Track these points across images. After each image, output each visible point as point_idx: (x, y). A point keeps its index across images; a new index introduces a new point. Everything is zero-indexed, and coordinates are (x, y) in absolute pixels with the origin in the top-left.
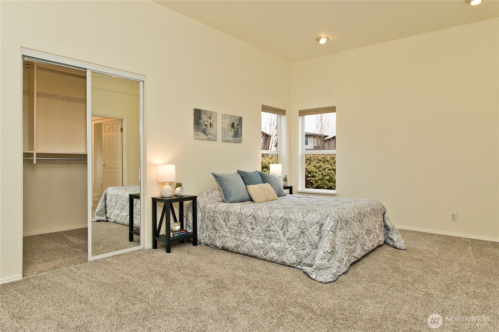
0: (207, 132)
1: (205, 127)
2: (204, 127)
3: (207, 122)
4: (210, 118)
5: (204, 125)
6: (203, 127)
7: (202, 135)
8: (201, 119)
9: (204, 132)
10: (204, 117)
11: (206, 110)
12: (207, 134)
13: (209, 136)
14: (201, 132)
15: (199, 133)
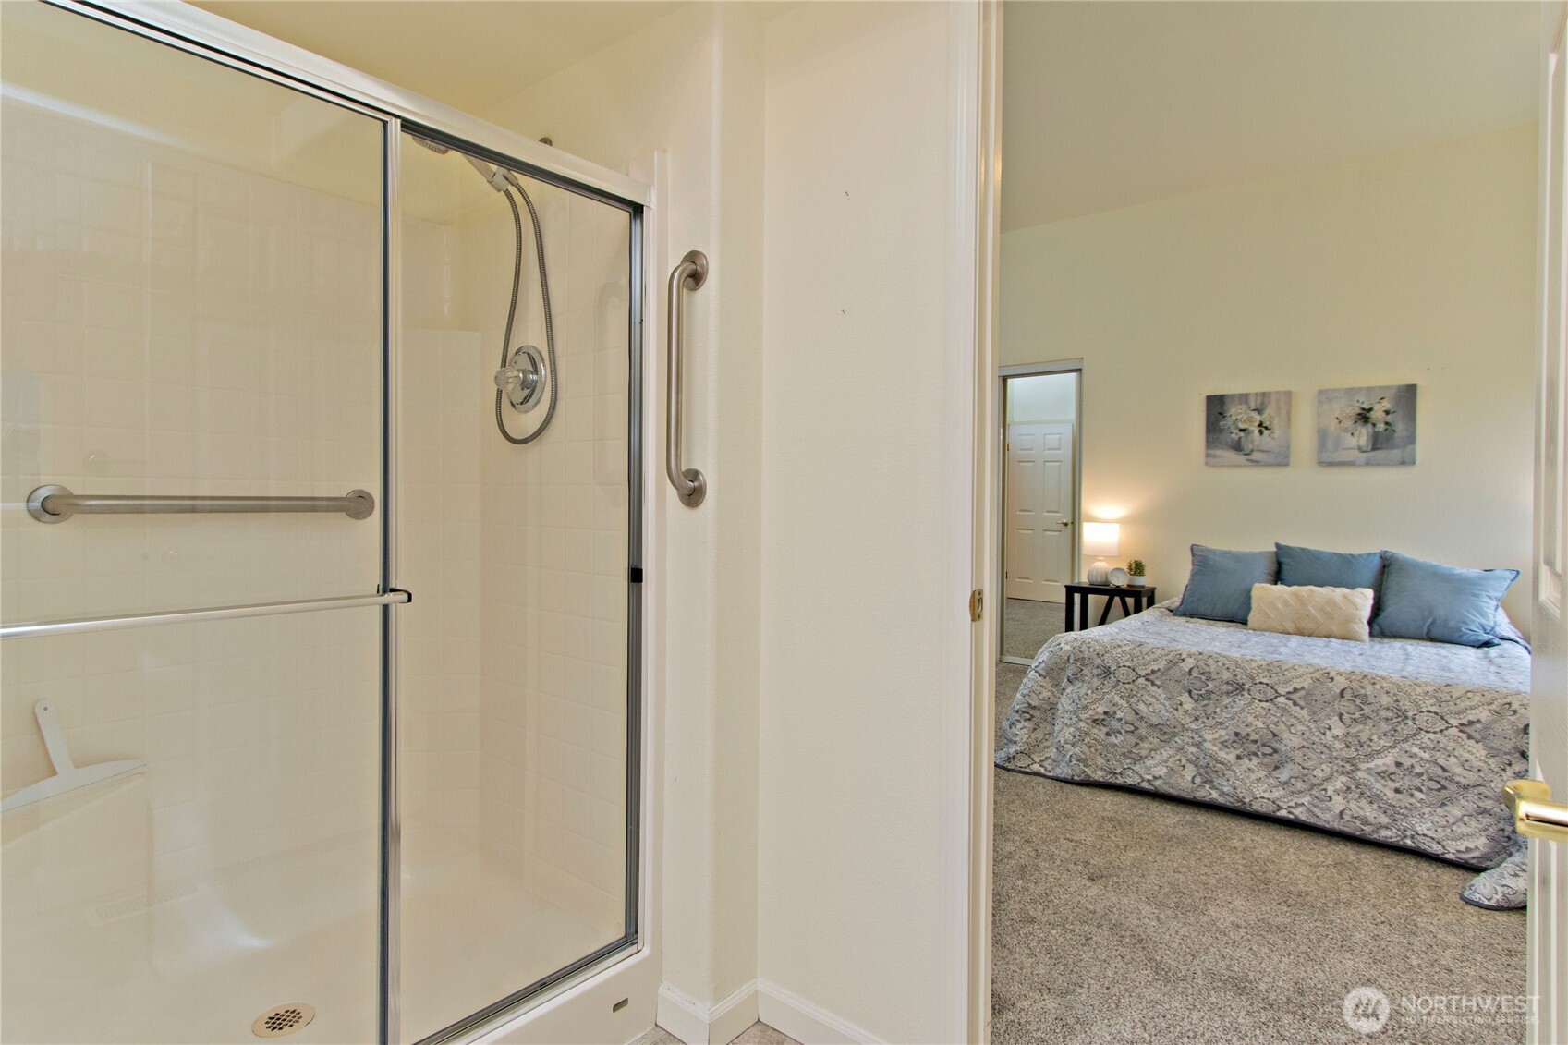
0: (1247, 446)
1: (1242, 434)
2: (1235, 435)
3: (1250, 420)
4: (1259, 411)
5: (1237, 431)
6: (1233, 436)
7: (1231, 456)
8: (1224, 417)
9: (1237, 447)
10: (1235, 412)
11: (1245, 392)
12: (1248, 452)
13: (1256, 456)
14: (1223, 449)
15: (1218, 452)
